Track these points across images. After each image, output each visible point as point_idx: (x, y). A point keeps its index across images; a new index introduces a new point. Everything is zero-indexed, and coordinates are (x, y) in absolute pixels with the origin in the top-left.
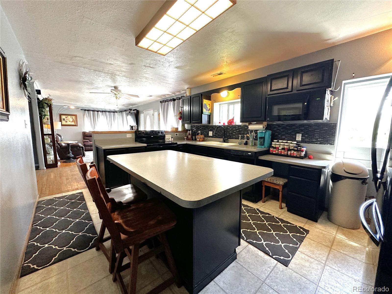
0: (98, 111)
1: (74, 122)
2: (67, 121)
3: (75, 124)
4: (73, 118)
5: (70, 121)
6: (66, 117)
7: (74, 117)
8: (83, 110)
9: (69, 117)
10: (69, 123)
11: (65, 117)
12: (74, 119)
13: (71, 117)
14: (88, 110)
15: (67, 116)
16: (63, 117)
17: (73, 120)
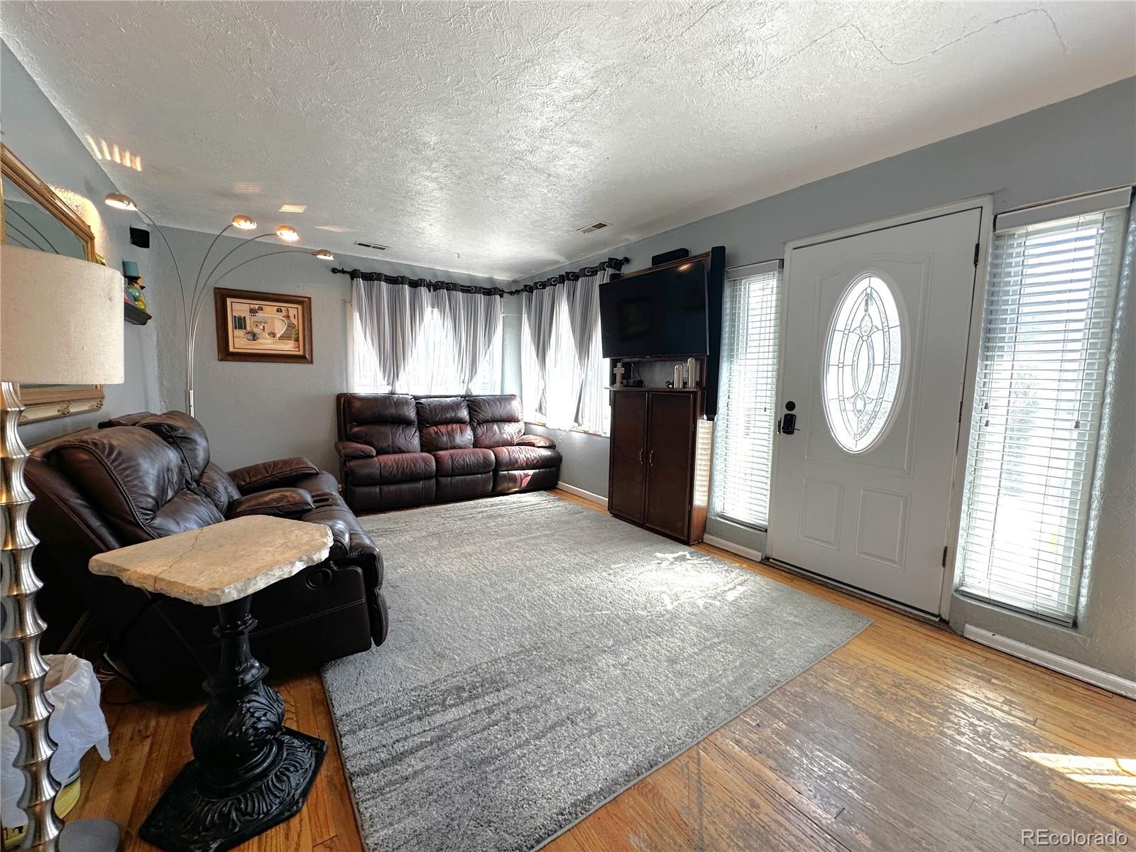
0: (415, 284)
1: (297, 340)
2: (256, 330)
3: (301, 353)
4: (288, 317)
5: (273, 335)
6: (253, 311)
7: (294, 310)
8: (343, 272)
9: (270, 310)
10: (266, 344)
11: (247, 307)
12: (295, 322)
13: (279, 310)
14: (370, 277)
15: (256, 304)
16: (237, 308)
17: (291, 326)
